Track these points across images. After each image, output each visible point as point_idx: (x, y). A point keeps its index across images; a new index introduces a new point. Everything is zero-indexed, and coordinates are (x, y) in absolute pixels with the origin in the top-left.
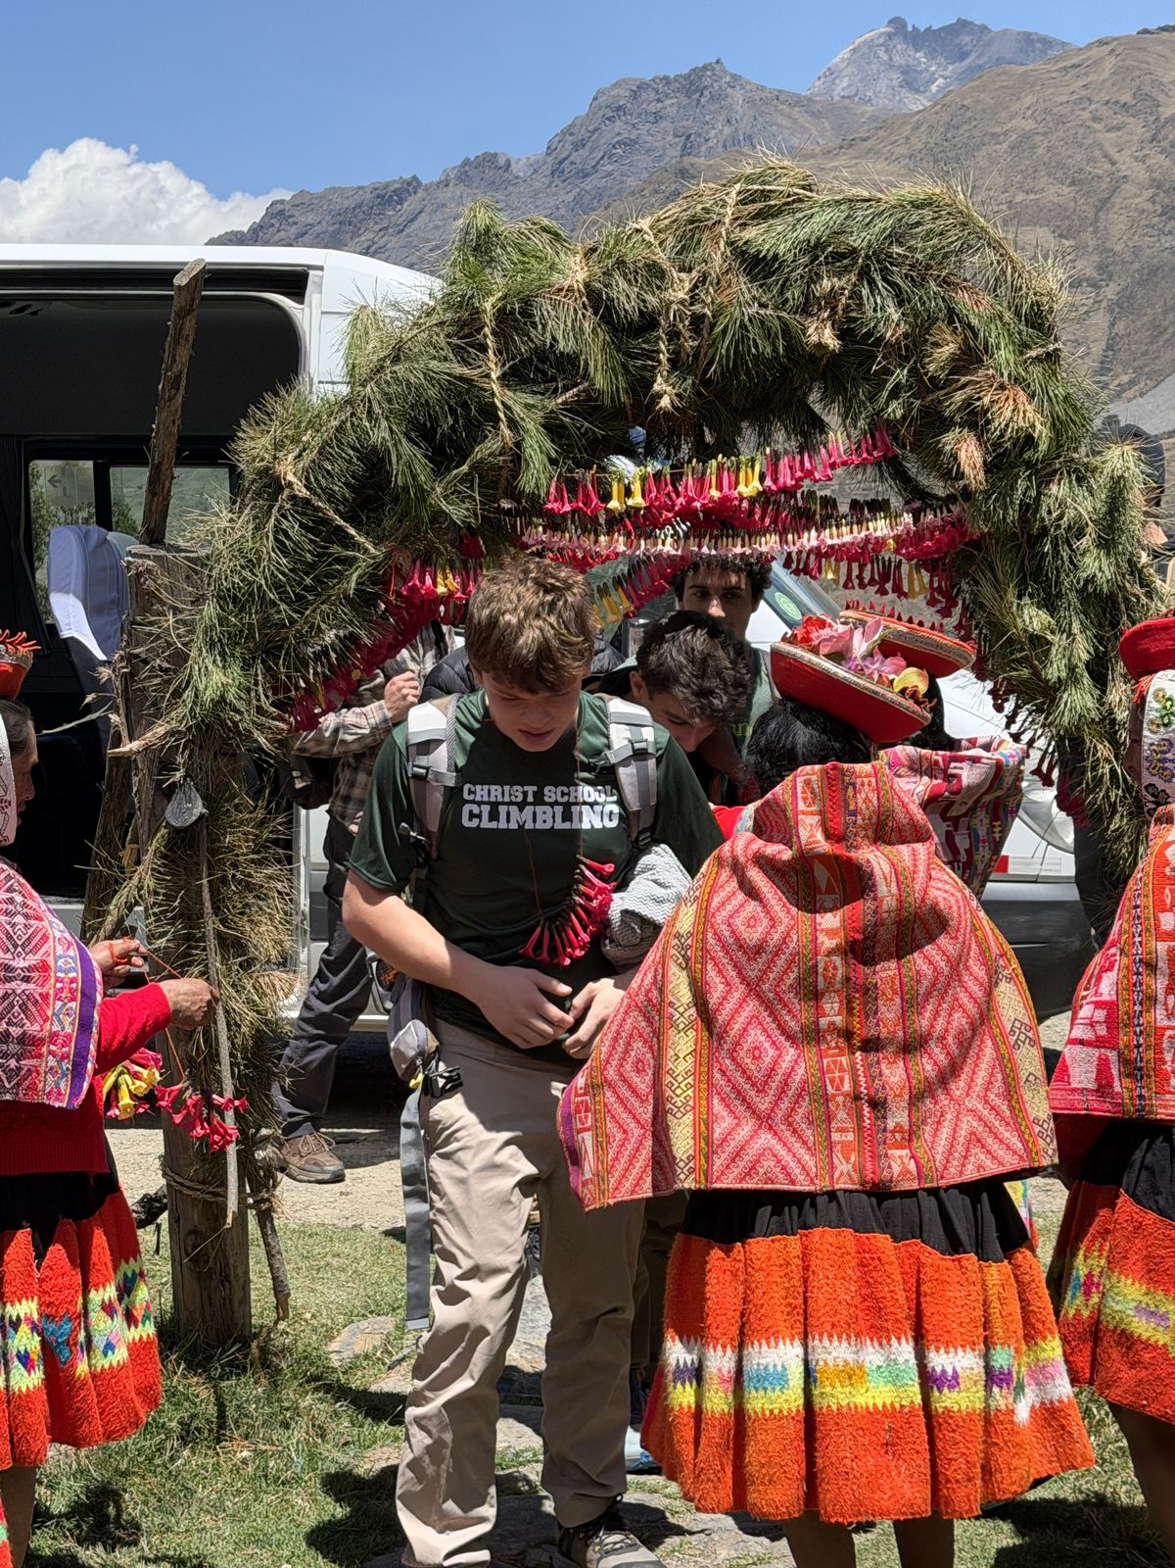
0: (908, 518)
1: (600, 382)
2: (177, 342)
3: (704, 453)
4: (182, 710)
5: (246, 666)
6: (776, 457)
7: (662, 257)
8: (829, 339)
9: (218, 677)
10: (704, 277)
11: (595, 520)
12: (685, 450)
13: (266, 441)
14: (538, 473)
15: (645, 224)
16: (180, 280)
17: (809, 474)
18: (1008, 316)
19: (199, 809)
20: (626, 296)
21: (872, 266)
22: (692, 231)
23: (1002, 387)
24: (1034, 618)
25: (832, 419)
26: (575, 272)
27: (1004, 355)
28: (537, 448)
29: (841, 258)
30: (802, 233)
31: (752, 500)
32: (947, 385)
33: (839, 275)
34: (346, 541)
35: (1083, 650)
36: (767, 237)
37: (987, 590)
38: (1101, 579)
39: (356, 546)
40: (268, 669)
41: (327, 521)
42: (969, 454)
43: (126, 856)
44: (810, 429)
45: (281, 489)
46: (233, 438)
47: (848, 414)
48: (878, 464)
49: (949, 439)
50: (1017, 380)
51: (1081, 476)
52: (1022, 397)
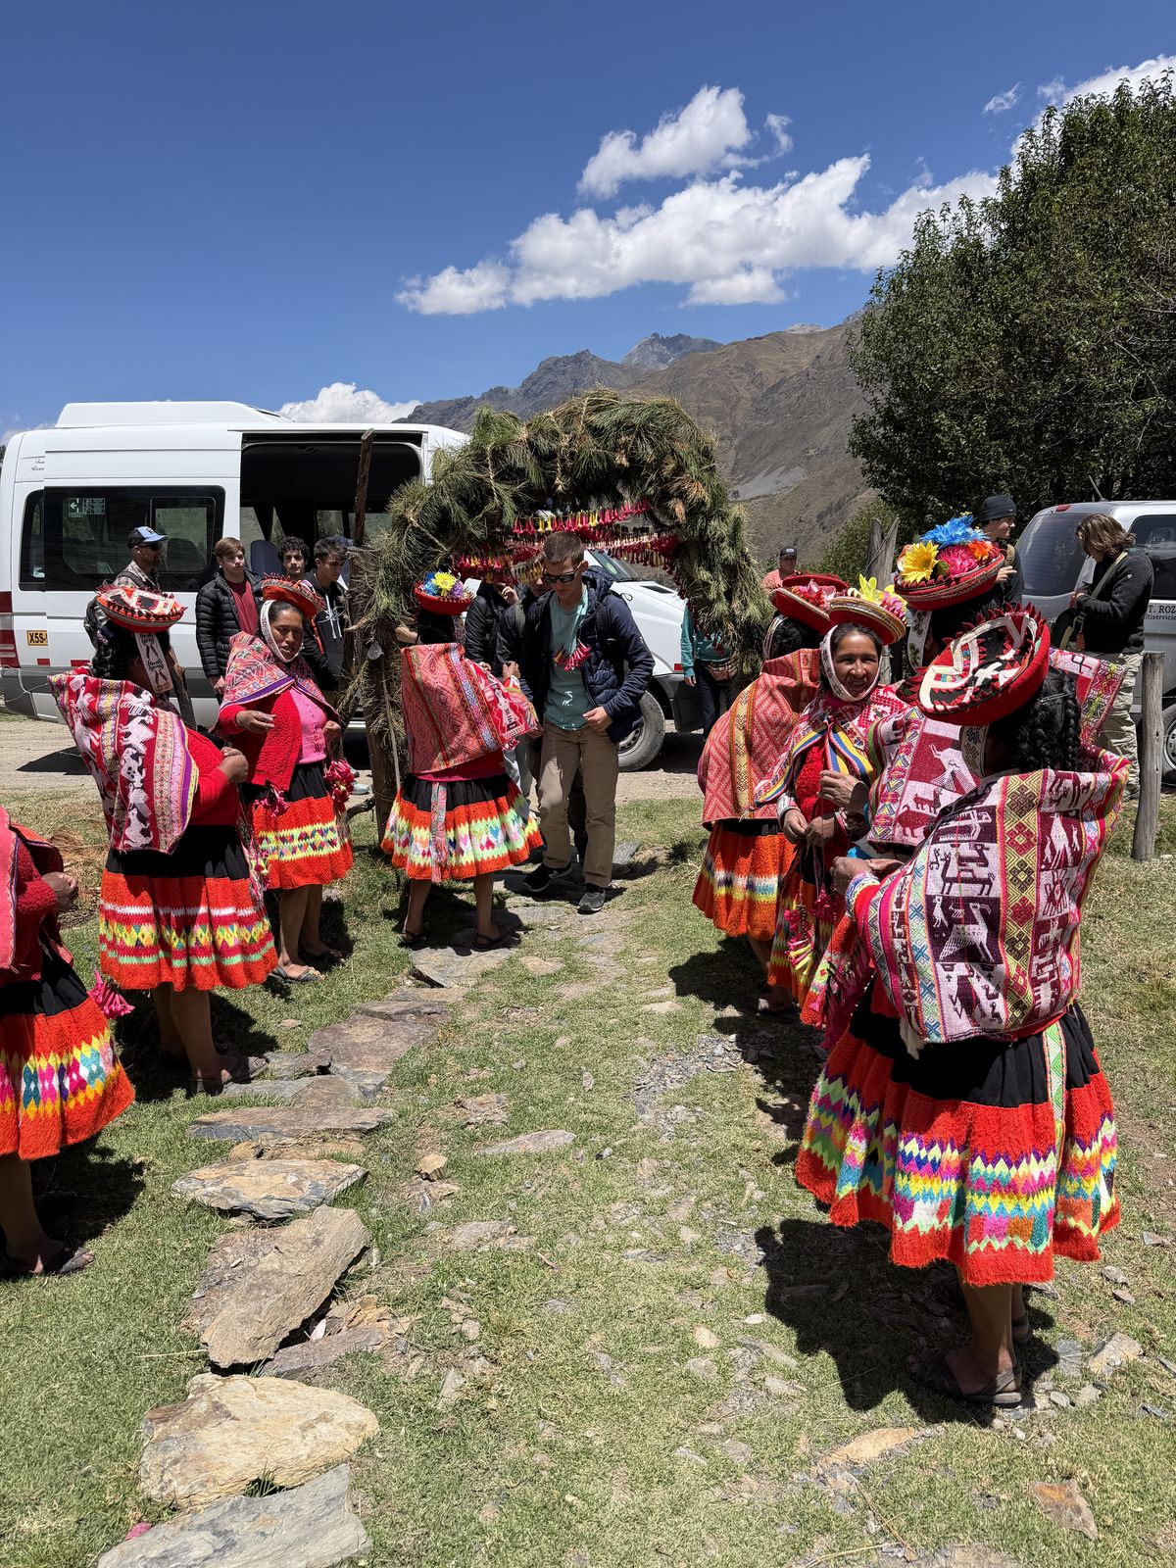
0: (656, 535)
1: (534, 479)
2: (363, 463)
3: (575, 509)
4: (371, 614)
5: (397, 595)
6: (603, 512)
7: (558, 428)
8: (625, 462)
9: (385, 600)
10: (575, 436)
11: (533, 536)
12: (568, 509)
13: (401, 504)
14: (510, 518)
15: (551, 414)
16: (364, 437)
17: (617, 517)
18: (695, 452)
19: (380, 652)
20: (543, 444)
21: (641, 431)
22: (570, 417)
23: (693, 481)
24: (704, 575)
25: (626, 495)
26: (523, 434)
27: (693, 468)
28: (509, 507)
29: (630, 428)
30: (614, 418)
31: (595, 528)
32: (671, 481)
33: (628, 435)
34: (434, 545)
35: (723, 588)
36: (601, 420)
37: (686, 563)
38: (730, 559)
39: (439, 547)
40: (405, 597)
41: (427, 537)
42: (679, 509)
43: (353, 670)
44: (617, 499)
45: (407, 524)
46: (387, 502)
47: (633, 493)
48: (644, 513)
49: (671, 503)
50: (698, 479)
51: (723, 517)
52: (701, 486)
